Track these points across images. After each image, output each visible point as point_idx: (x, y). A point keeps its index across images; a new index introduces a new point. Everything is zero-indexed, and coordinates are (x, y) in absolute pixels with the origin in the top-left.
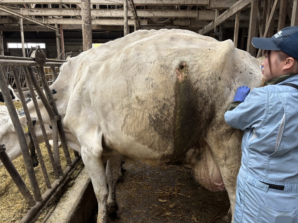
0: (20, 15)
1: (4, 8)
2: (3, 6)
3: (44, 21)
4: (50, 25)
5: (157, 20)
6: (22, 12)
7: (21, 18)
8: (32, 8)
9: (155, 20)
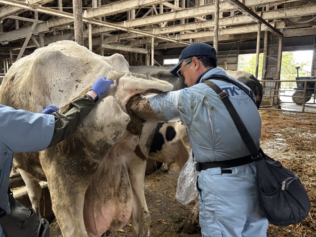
0: (152, 34)
1: (136, 31)
2: (136, 29)
3: (177, 37)
4: (183, 40)
5: (298, 20)
6: (155, 32)
7: (152, 37)
8: (162, 27)
9: (296, 21)
